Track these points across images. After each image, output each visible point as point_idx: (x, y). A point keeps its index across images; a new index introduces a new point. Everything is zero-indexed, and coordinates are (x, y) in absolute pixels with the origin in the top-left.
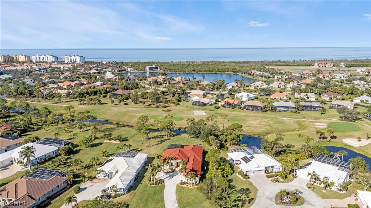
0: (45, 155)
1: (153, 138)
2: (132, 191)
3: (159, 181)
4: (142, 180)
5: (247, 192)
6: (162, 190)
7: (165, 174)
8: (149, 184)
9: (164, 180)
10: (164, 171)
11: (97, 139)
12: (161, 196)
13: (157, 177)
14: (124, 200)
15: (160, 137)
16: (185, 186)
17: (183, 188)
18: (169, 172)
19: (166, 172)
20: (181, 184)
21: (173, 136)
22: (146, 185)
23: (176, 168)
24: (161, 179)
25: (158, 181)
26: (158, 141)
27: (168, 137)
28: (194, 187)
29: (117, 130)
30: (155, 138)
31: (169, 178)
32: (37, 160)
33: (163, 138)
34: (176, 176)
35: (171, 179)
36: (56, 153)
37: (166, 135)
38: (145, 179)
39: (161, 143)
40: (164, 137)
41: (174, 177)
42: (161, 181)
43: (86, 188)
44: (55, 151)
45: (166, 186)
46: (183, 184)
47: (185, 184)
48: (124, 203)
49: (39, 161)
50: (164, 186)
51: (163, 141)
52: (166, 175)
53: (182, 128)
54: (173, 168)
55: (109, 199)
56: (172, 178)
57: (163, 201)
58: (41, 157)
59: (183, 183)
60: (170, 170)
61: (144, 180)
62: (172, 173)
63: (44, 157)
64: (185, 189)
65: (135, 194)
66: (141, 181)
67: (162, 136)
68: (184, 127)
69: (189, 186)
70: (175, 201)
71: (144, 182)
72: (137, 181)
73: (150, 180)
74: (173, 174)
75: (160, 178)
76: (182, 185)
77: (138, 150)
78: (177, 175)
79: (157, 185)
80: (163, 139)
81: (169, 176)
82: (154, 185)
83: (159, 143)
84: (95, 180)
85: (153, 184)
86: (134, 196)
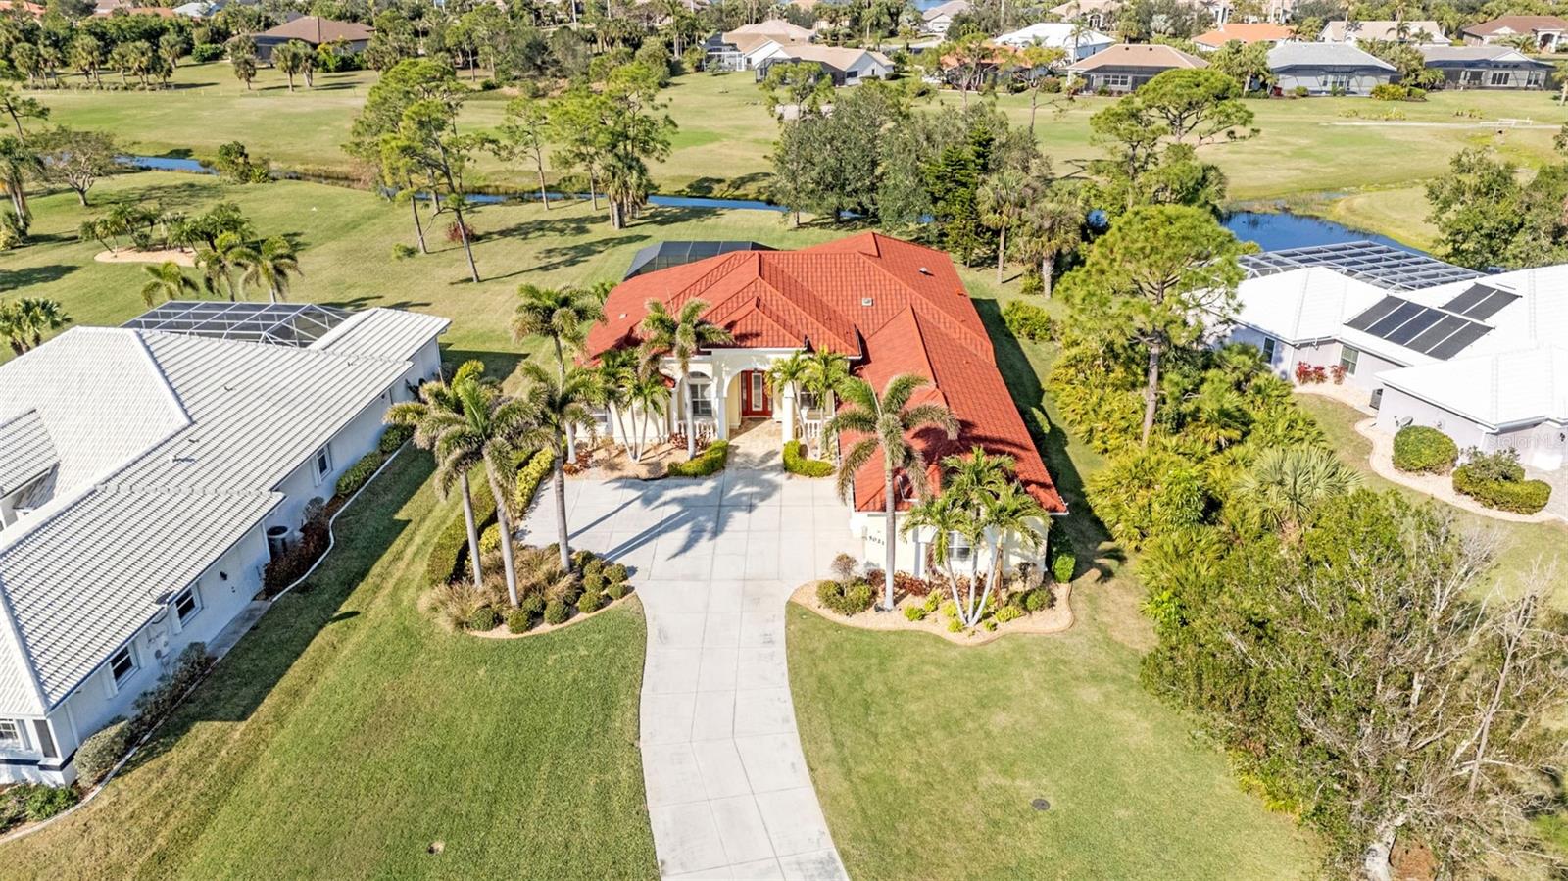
1: (506, 234)
2: (204, 731)
3: (565, 582)
4: (363, 574)
6: (608, 702)
7: (633, 494)
8: (444, 624)
9: (626, 561)
10: (612, 467)
12: (604, 791)
13: (541, 529)
15: (559, 226)
16: (887, 619)
17: (882, 650)
18: (676, 472)
19: (643, 472)
20: (836, 595)
21: (662, 223)
22: (406, 632)
23: (733, 433)
24: (588, 557)
25: (552, 579)
26: (549, 251)
27: (622, 225)
28: (1003, 627)
29: (227, 196)
31: (680, 535)
33: (581, 231)
34: (751, 508)
35: (704, 544)
37: (606, 218)
38: (398, 557)
39: (573, 262)
40: (589, 226)
41: (739, 518)
42: (591, 577)
45: (663, 636)
46: (867, 604)
47: (886, 599)
50: (634, 632)
51: (588, 250)
52: (647, 501)
53: (720, 181)
54: (713, 439)
56: (716, 533)
59: (864, 591)
60: (682, 457)
61: (383, 577)
62: (706, 487)
64: (902, 664)
65: (232, 777)
66: (348, 587)
67: (580, 225)
68: (732, 175)
69: (939, 625)
71: (380, 602)
72: (304, 589)
73: (459, 573)
74: (720, 492)
75: (579, 545)
76: (851, 608)
78: (764, 497)
79: (544, 628)
80: (583, 240)
81: (674, 509)
82: (502, 633)
83: (555, 259)
85: (498, 620)
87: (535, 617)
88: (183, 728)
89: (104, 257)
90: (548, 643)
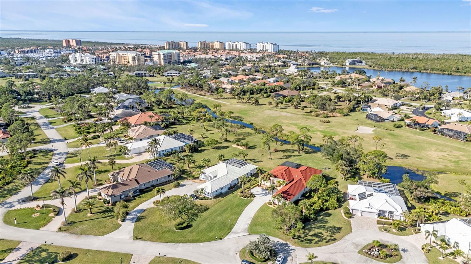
0: (172, 149)
1: (282, 151)
2: (220, 198)
4: (236, 190)
5: (336, 232)
6: (246, 204)
7: (262, 190)
8: (239, 196)
9: (256, 195)
10: (263, 187)
11: (228, 142)
12: (241, 209)
13: (251, 191)
14: (207, 204)
15: (291, 151)
16: (272, 206)
17: (269, 208)
18: (268, 189)
19: (265, 188)
20: (269, 203)
21: (306, 153)
22: (236, 196)
24: (253, 194)
25: (249, 195)
26: (285, 155)
29: (253, 136)
30: (284, 151)
32: (164, 152)
33: (293, 152)
34: (270, 195)
35: (263, 196)
36: (182, 148)
37: (297, 150)
38: (239, 190)
39: (286, 158)
41: (268, 195)
42: (252, 196)
43: (185, 185)
44: (182, 147)
45: (254, 202)
46: (271, 204)
48: (206, 206)
49: (165, 153)
50: (252, 201)
51: (290, 156)
55: (196, 199)
56: (265, 196)
57: (240, 214)
58: (168, 150)
62: (269, 191)
63: (170, 150)
65: (221, 201)
66: (234, 191)
70: (251, 218)
71: (236, 193)
72: (231, 190)
73: (242, 192)
76: (269, 205)
77: (257, 160)
79: (246, 198)
80: (292, 154)
81: (264, 193)
82: (242, 198)
83: (284, 157)
84: (197, 180)
86: (218, 203)
87: (245, 197)
88: (219, 197)
89: (233, 146)
90: (245, 200)
